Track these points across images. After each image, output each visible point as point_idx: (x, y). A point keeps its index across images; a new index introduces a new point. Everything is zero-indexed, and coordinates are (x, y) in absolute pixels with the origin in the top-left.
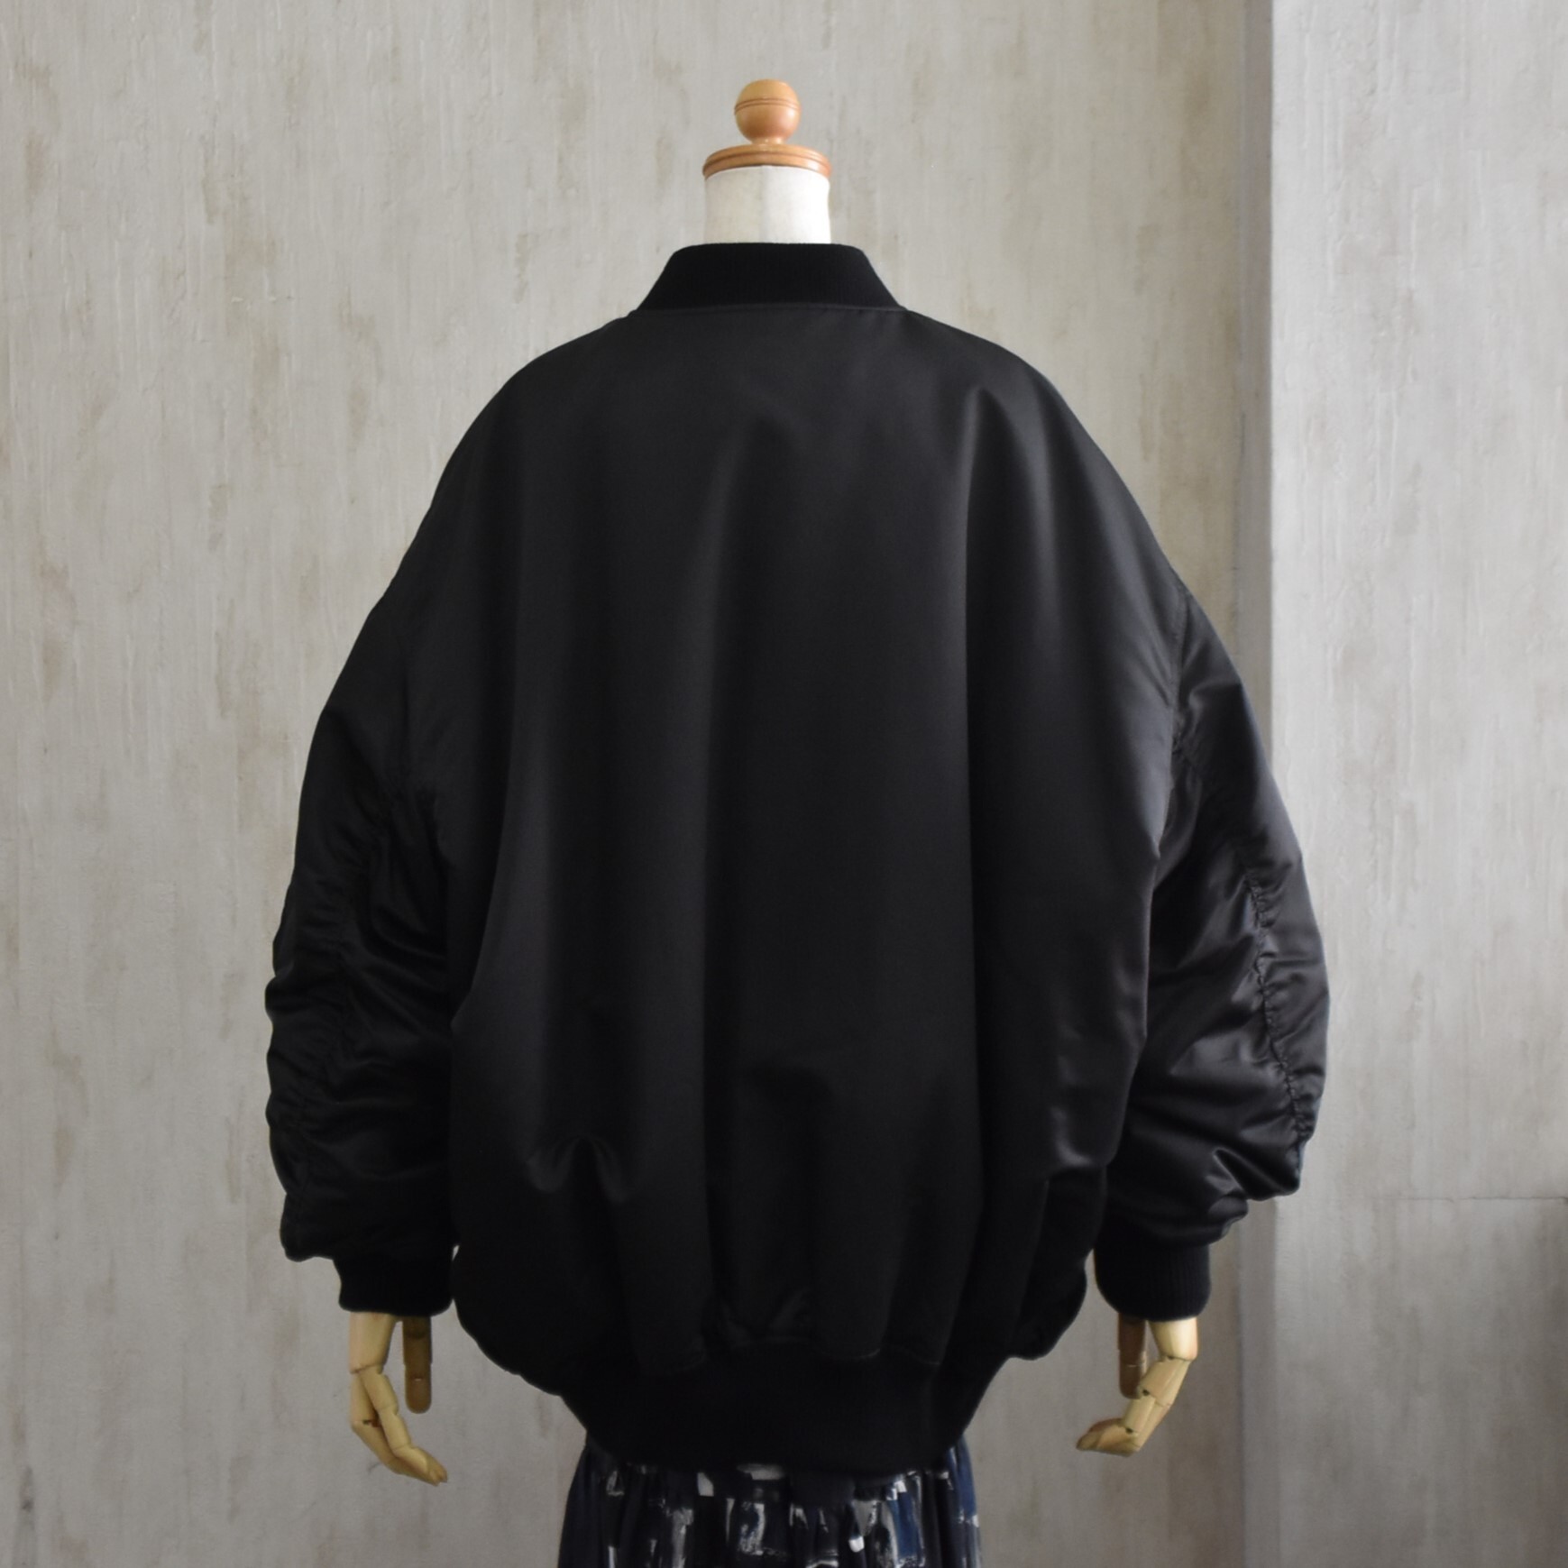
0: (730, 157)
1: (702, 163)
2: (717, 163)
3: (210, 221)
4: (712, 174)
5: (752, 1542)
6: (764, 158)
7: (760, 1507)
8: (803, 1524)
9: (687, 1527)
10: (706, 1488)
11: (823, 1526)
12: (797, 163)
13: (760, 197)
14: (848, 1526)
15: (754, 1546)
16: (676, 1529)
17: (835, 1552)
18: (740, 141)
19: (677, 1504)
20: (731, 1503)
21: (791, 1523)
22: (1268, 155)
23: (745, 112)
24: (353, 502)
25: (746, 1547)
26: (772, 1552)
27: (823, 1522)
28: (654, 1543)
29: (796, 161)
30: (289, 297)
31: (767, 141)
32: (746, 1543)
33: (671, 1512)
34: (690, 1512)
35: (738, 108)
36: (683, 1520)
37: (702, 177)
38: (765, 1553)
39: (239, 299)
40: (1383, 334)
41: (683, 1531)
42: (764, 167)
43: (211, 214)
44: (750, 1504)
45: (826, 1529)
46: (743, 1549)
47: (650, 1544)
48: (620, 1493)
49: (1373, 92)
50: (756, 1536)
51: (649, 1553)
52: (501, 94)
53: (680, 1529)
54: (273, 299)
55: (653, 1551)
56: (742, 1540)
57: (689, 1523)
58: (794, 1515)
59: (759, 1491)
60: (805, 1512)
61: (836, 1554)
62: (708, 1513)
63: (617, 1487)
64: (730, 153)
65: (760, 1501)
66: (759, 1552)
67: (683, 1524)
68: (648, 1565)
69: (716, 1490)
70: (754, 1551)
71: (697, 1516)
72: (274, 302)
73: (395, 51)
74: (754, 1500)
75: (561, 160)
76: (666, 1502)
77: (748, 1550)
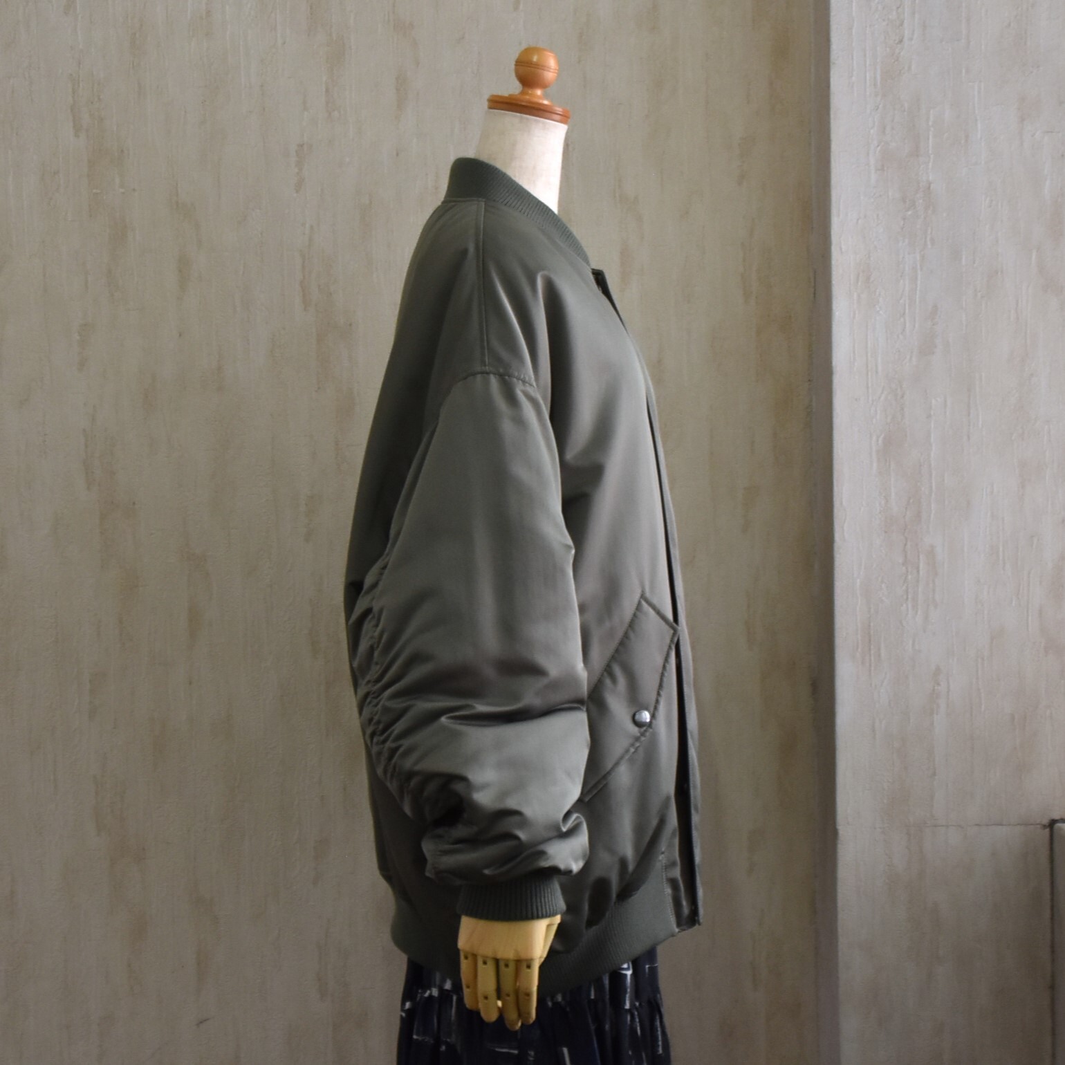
3: (77, 136)
22: (828, 86)
24: (180, 335)
30: (134, 190)
39: (98, 191)
40: (910, 213)
43: (77, 129)
49: (901, 41)
52: (284, 43)
54: (122, 190)
72: (123, 193)
73: (208, 13)
75: (327, 90)
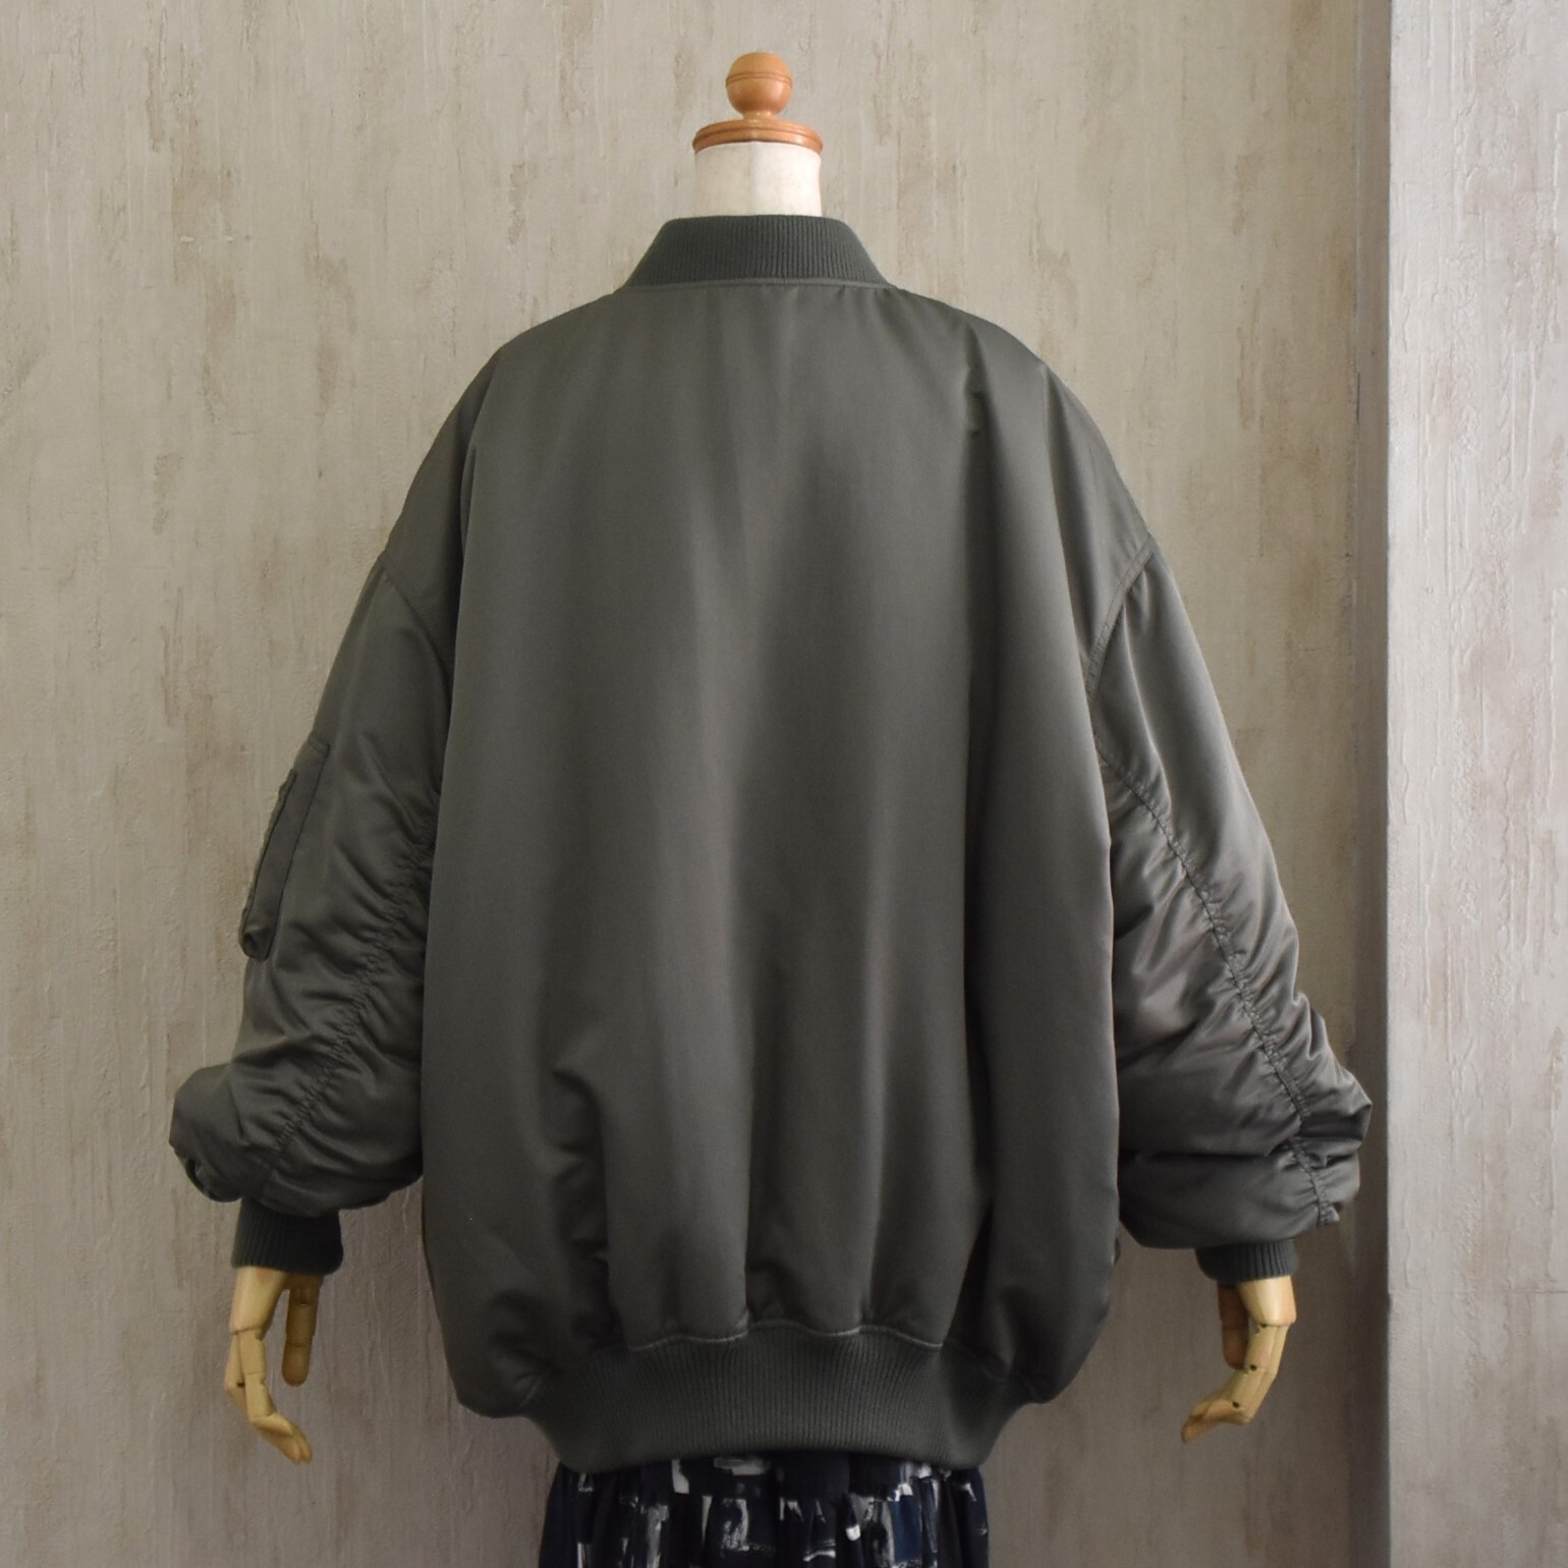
0: (719, 132)
1: (693, 136)
2: (707, 138)
3: (155, 148)
4: (703, 148)
5: (737, 1538)
6: (755, 134)
7: (742, 1504)
8: (798, 1516)
9: (663, 1523)
10: (681, 1485)
11: (820, 1516)
12: (785, 139)
13: (748, 173)
14: (846, 1517)
15: (739, 1542)
16: (651, 1526)
17: (832, 1542)
18: (731, 114)
19: (652, 1502)
20: (708, 1501)
21: (782, 1517)
23: (738, 86)
24: (320, 475)
25: (731, 1544)
26: (757, 1548)
27: (820, 1512)
28: (625, 1543)
29: (786, 136)
30: (247, 238)
31: (758, 114)
32: (731, 1539)
33: (646, 1508)
34: (666, 1507)
35: (730, 80)
36: (658, 1516)
37: (692, 151)
38: (751, 1549)
39: (190, 240)
40: (1519, 284)
41: (659, 1527)
42: (753, 143)
43: (156, 138)
44: (731, 1500)
45: (823, 1519)
46: (728, 1545)
47: (622, 1543)
48: (590, 1489)
50: (741, 1532)
51: (622, 1552)
53: (656, 1525)
54: (228, 238)
55: (624, 1549)
56: (726, 1537)
57: (664, 1519)
58: (787, 1507)
59: (741, 1487)
60: (800, 1504)
61: (833, 1544)
62: (683, 1510)
63: (586, 1484)
64: (719, 128)
65: (742, 1496)
66: (746, 1548)
67: (657, 1521)
68: (620, 1564)
69: (691, 1487)
70: (739, 1545)
71: (672, 1513)
72: (230, 243)
74: (735, 1496)
75: (563, 77)
76: (639, 1500)
77: (733, 1547)
